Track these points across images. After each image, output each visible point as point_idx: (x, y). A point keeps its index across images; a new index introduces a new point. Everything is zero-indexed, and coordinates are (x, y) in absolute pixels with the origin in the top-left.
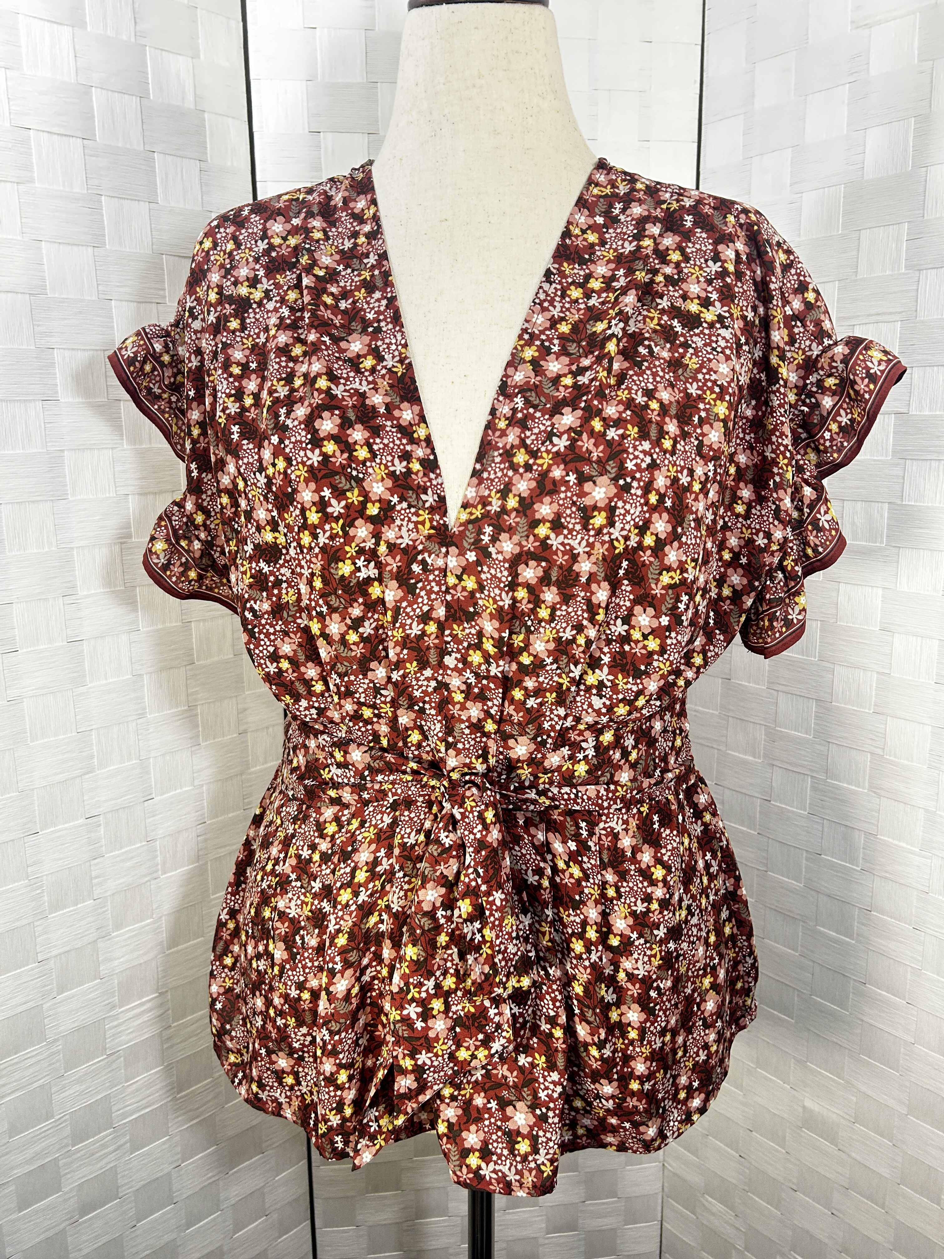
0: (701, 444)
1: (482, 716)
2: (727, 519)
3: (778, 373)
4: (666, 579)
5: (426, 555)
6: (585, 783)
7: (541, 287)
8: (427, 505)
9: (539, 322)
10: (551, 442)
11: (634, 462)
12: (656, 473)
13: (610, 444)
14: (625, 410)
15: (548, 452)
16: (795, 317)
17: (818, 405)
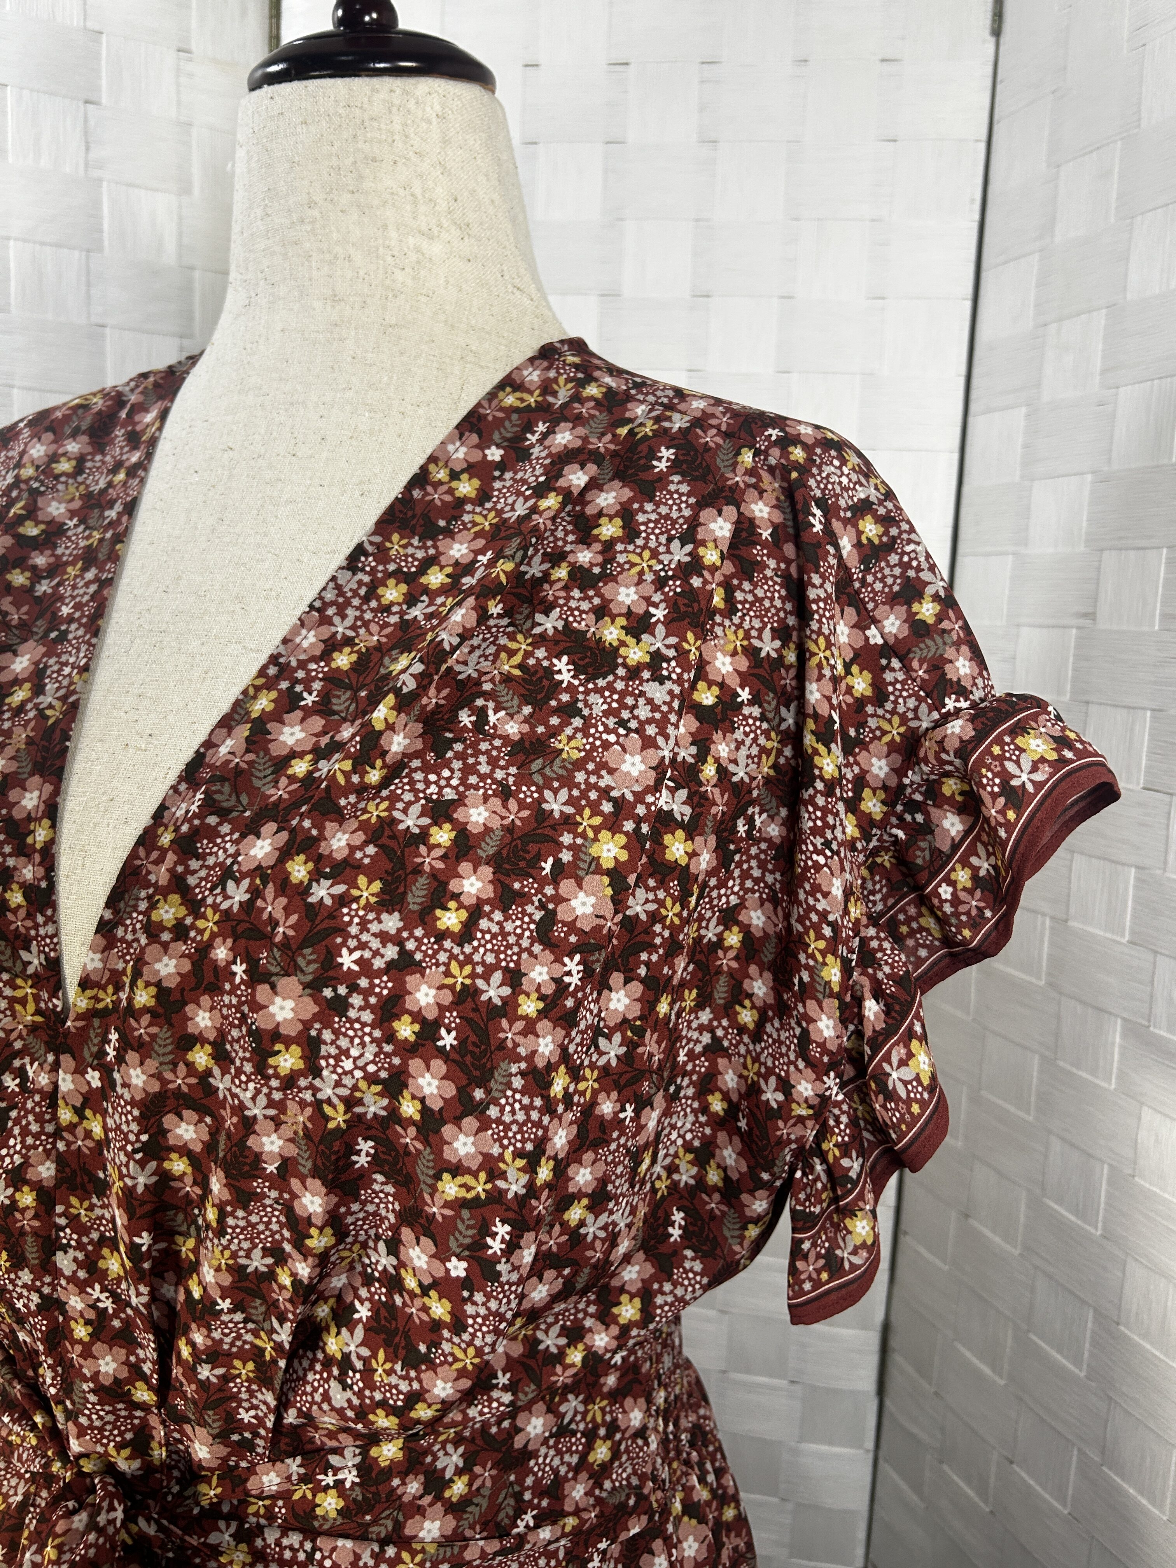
0: (550, 918)
1: (124, 1374)
2: (720, 1033)
3: (813, 766)
4: (450, 1188)
5: (27, 1060)
6: (336, 1533)
7: (334, 579)
8: (30, 970)
9: (305, 644)
10: (224, 889)
11: (357, 955)
12: (411, 980)
13: (312, 911)
14: (366, 843)
15: (215, 907)
16: (889, 649)
17: (928, 829)
